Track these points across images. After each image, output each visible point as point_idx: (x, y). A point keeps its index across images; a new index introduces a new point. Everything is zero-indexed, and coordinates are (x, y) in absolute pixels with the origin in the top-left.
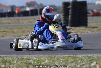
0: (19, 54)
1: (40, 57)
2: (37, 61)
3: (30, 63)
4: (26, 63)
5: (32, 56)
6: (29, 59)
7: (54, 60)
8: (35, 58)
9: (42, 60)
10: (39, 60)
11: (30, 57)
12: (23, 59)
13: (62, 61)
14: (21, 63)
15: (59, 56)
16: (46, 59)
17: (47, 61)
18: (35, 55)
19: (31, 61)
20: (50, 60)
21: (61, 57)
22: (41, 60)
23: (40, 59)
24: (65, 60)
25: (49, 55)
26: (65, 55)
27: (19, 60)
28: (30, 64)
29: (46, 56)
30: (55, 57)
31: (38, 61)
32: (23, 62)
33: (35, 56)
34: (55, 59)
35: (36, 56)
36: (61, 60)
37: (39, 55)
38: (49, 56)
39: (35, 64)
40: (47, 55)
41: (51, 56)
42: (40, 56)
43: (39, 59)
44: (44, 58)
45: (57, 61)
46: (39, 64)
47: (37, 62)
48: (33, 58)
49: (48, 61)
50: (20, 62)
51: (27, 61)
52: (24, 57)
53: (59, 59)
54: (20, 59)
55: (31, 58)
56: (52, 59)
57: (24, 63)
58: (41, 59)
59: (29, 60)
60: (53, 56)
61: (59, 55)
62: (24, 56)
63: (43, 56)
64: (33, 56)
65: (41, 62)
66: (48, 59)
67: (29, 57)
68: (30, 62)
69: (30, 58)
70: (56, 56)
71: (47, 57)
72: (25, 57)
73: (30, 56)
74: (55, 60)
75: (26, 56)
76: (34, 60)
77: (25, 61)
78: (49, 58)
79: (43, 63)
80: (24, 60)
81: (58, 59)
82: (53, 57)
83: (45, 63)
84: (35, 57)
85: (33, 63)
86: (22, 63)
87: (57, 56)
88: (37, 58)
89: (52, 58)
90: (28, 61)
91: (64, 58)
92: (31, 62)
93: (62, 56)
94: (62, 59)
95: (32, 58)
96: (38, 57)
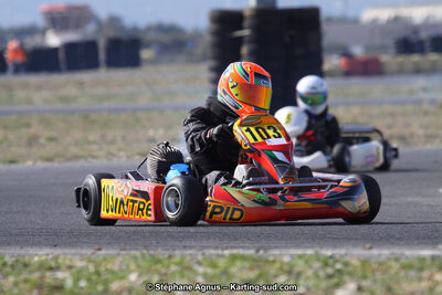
0: (9, 244)
1: (105, 259)
2: (90, 274)
3: (58, 284)
4: (40, 287)
5: (67, 251)
6: (53, 264)
7: (165, 274)
8: (79, 264)
9: (112, 272)
10: (98, 273)
11: (56, 258)
12: (26, 265)
13: (205, 275)
14: (16, 284)
15: (191, 255)
16: (133, 266)
17: (133, 277)
18: (82, 247)
19: (60, 275)
20: (149, 271)
21: (200, 258)
22: (107, 270)
23: (102, 269)
24: (217, 271)
25: (145, 251)
26: (216, 248)
27: (8, 269)
28: (59, 288)
29: (133, 252)
30: (170, 257)
31: (94, 278)
32: (26, 281)
33: (81, 255)
34: (173, 268)
35: (83, 251)
36: (196, 273)
37: (99, 249)
38: (143, 254)
39: (82, 288)
40: (137, 249)
41: (152, 252)
42: (103, 252)
43: (97, 265)
44: (122, 262)
45: (183, 277)
46: (100, 288)
47: (89, 280)
48: (71, 260)
49: (140, 276)
50: (11, 279)
51: (42, 277)
52: (32, 256)
53: (189, 268)
54: (12, 266)
55: (60, 261)
56: (159, 266)
57: (27, 286)
58: (109, 266)
59: (51, 269)
60: (161, 253)
61: (191, 247)
62: (31, 251)
63: (119, 254)
64: (73, 251)
65: (106, 282)
66: (138, 266)
67: (52, 259)
68: (57, 279)
69: (57, 262)
70: (178, 253)
71: (135, 258)
72: (36, 259)
73: (58, 251)
74: (174, 273)
75: (40, 253)
76: (74, 270)
77: (36, 276)
78: (144, 264)
79: (115, 286)
80: (31, 272)
81: (185, 268)
82: (161, 257)
83: (125, 283)
84: (82, 260)
85: (69, 283)
86: (22, 286)
87: (183, 257)
88: (90, 261)
89: (159, 261)
90: (48, 274)
91: (214, 266)
92: (64, 280)
93: (203, 254)
94: (201, 270)
95: (67, 262)
96: (93, 257)
